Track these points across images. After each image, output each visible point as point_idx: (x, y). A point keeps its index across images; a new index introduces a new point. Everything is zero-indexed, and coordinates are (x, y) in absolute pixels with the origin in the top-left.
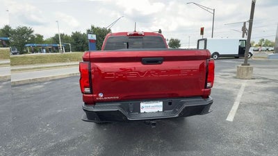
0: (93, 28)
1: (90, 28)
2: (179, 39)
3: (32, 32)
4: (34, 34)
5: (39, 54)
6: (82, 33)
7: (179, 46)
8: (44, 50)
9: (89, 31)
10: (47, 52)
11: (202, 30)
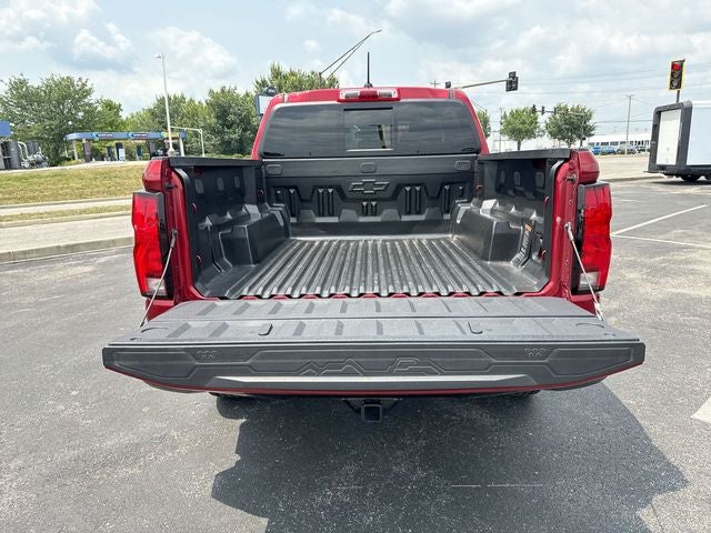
0: (277, 73)
1: (267, 75)
2: (588, 106)
3: (88, 92)
4: (92, 99)
5: (106, 164)
6: (241, 92)
7: (588, 132)
8: (122, 152)
9: (264, 84)
10: (130, 157)
11: (677, 70)
